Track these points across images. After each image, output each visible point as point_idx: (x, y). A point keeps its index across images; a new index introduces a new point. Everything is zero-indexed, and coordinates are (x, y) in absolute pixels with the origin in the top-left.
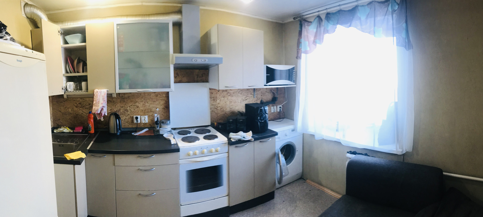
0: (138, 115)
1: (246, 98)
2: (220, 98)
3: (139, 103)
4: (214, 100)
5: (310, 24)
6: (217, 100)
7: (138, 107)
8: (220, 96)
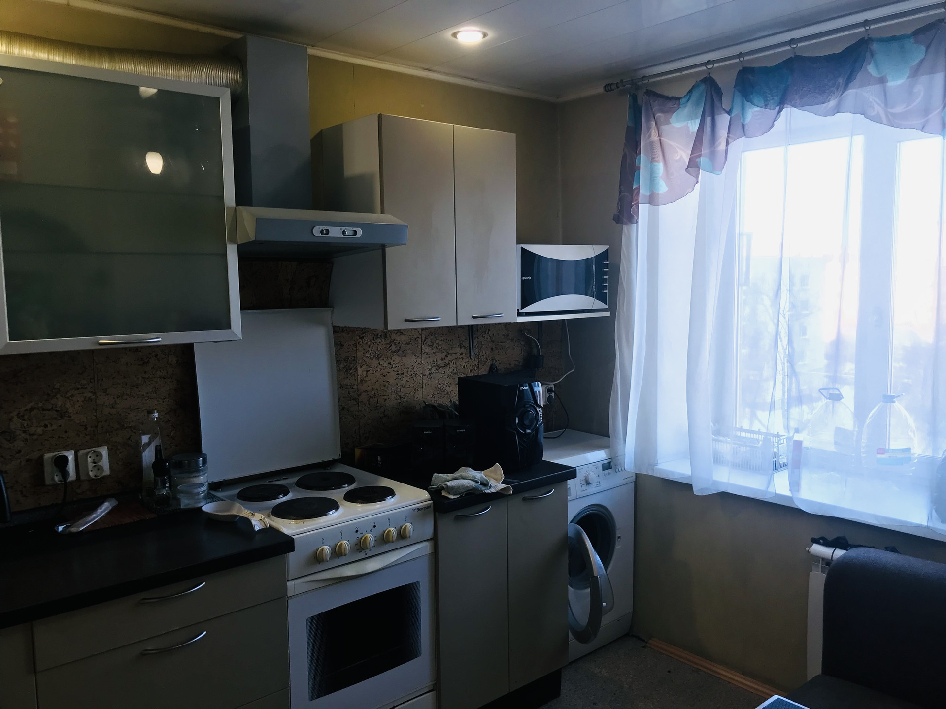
0: (67, 448)
1: (447, 361)
2: (367, 360)
3: (69, 394)
4: (347, 369)
5: (670, 104)
6: (358, 368)
7: (62, 414)
8: (367, 355)
